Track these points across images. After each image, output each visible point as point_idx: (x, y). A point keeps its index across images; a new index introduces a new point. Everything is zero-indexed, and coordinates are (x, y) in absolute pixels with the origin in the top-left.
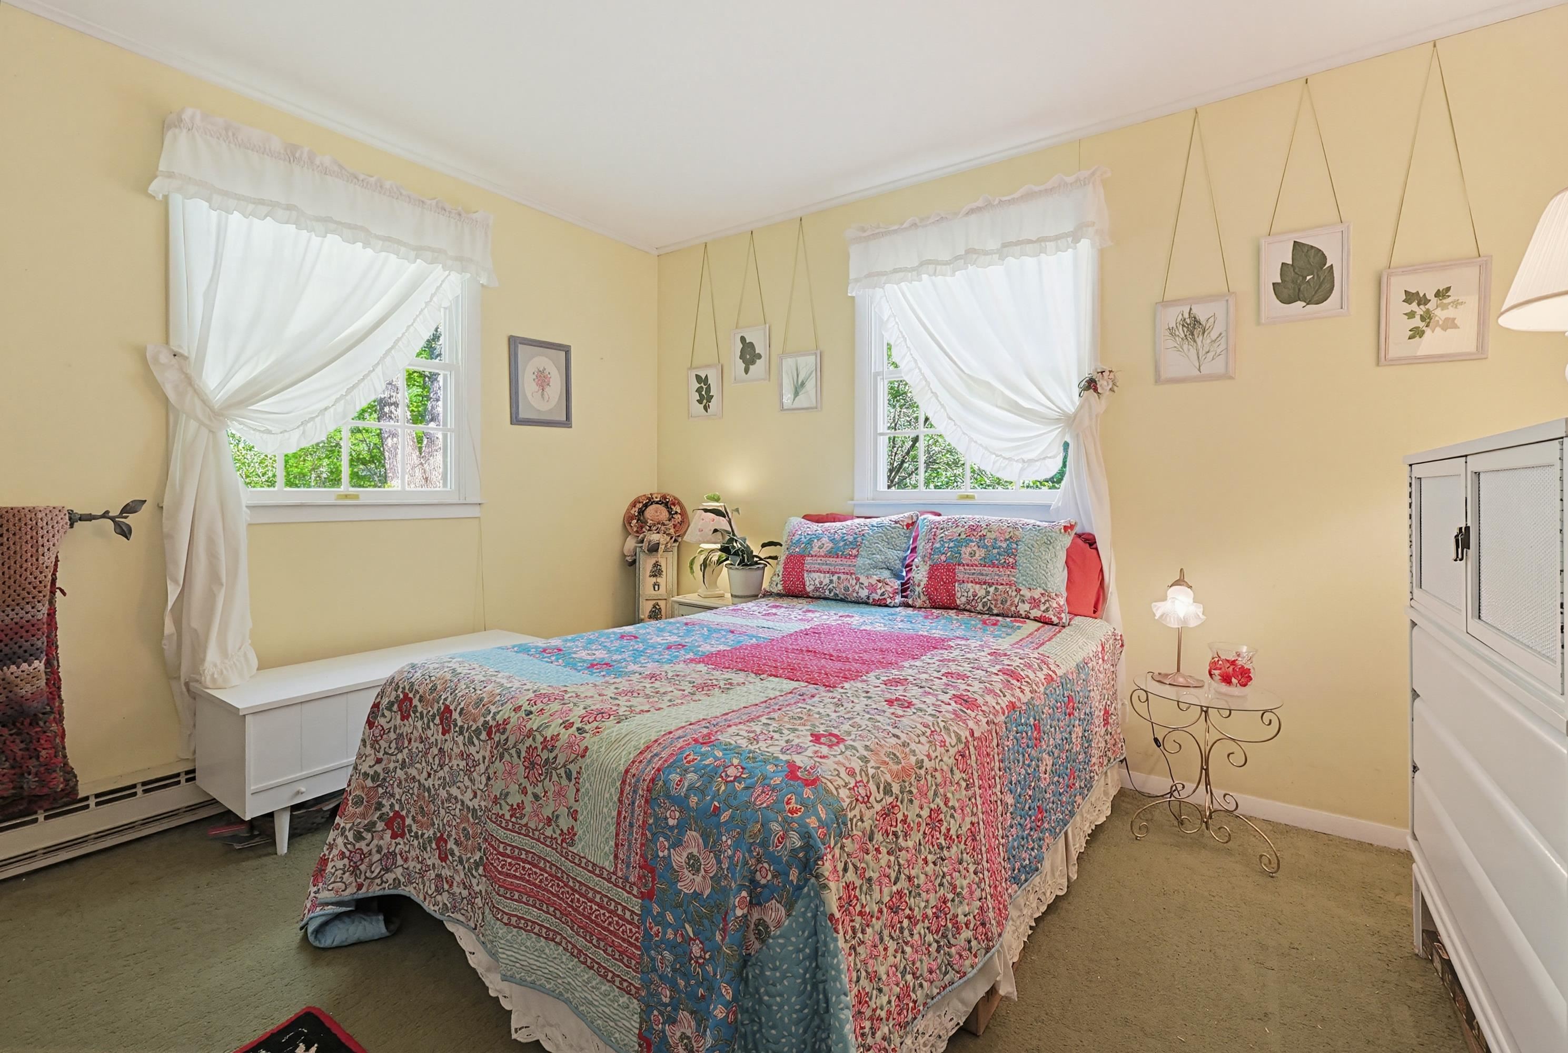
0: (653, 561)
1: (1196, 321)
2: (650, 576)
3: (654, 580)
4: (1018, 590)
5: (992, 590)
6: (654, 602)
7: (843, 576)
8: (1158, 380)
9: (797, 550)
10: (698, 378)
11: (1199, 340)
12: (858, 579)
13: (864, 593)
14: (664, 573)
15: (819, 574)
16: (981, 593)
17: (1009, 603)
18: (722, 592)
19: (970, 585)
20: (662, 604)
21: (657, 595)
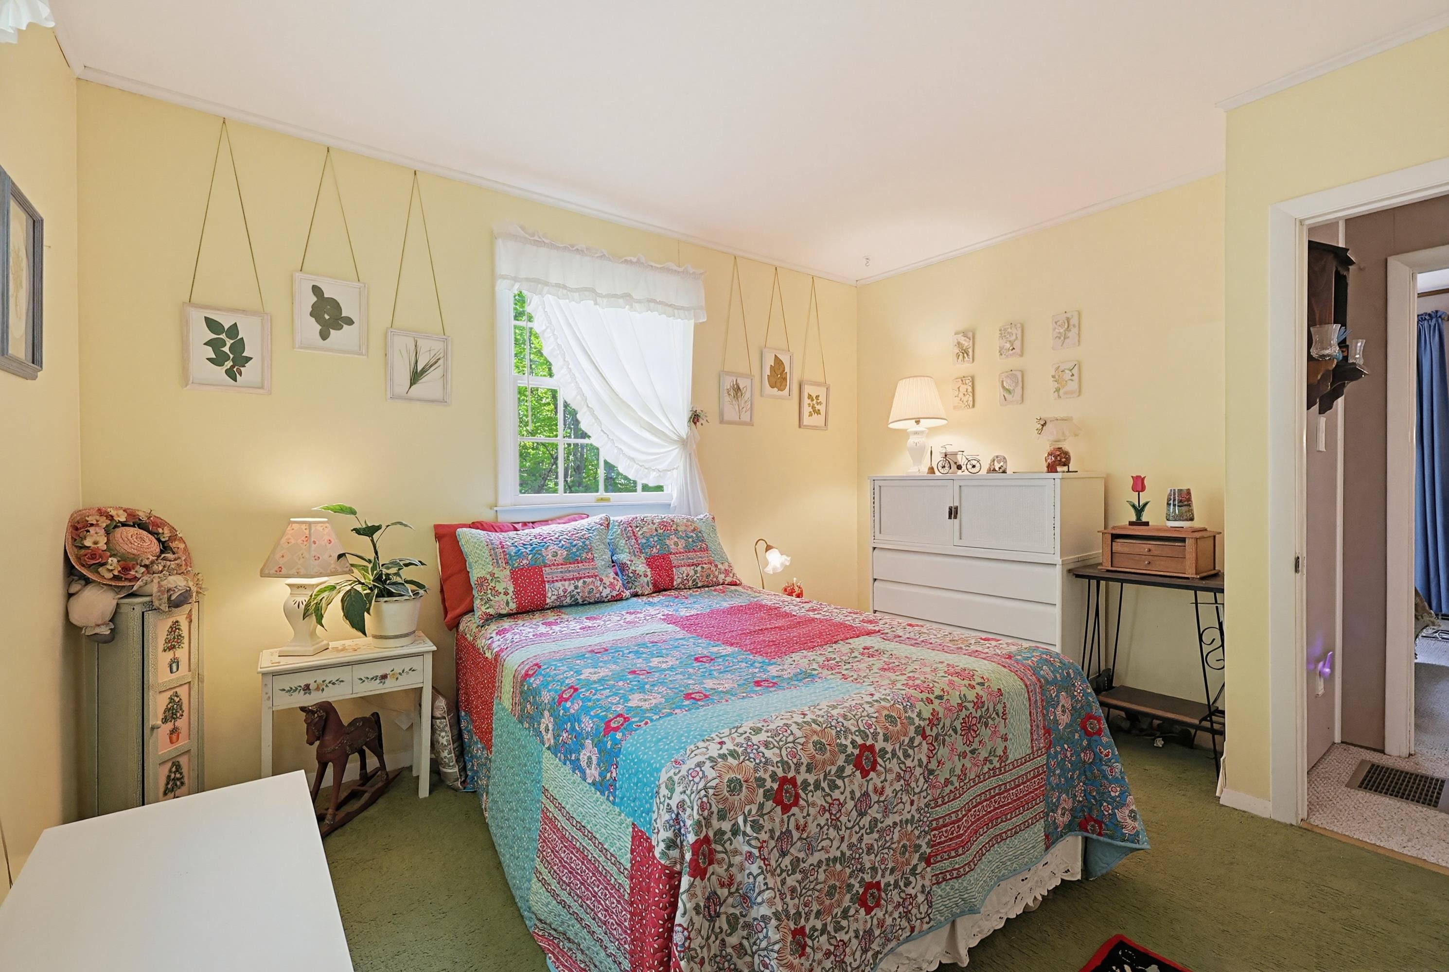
0: (169, 623)
1: (739, 388)
2: (165, 650)
3: (170, 655)
4: (716, 566)
5: (699, 569)
6: (171, 693)
7: (588, 580)
8: (722, 421)
9: (524, 562)
10: (211, 324)
11: (740, 399)
12: (601, 580)
13: (606, 592)
14: (186, 641)
15: (563, 582)
16: (692, 573)
17: (712, 576)
18: (325, 642)
19: (684, 568)
20: (183, 692)
21: (178, 679)
